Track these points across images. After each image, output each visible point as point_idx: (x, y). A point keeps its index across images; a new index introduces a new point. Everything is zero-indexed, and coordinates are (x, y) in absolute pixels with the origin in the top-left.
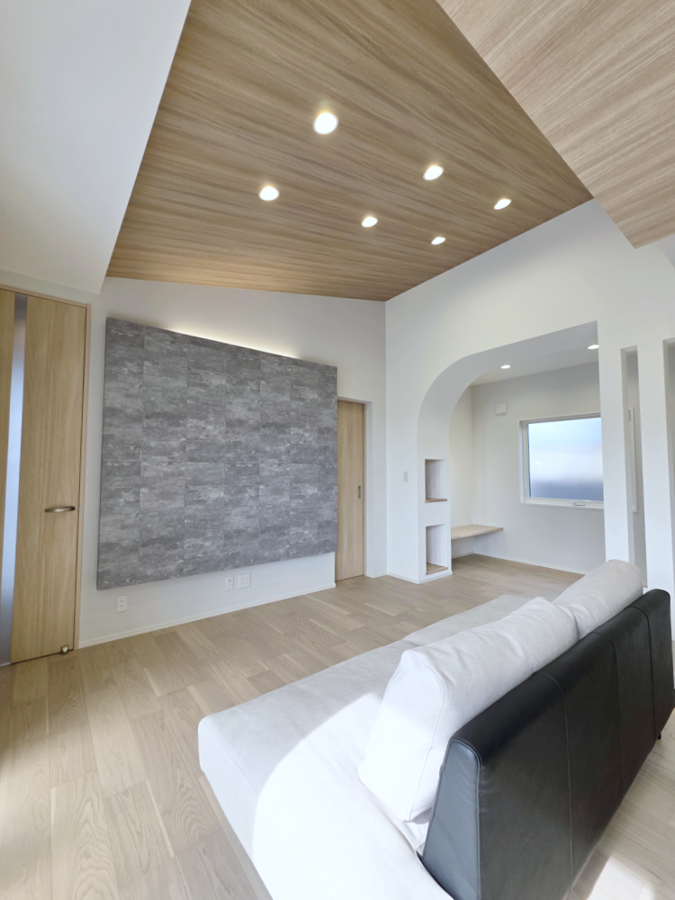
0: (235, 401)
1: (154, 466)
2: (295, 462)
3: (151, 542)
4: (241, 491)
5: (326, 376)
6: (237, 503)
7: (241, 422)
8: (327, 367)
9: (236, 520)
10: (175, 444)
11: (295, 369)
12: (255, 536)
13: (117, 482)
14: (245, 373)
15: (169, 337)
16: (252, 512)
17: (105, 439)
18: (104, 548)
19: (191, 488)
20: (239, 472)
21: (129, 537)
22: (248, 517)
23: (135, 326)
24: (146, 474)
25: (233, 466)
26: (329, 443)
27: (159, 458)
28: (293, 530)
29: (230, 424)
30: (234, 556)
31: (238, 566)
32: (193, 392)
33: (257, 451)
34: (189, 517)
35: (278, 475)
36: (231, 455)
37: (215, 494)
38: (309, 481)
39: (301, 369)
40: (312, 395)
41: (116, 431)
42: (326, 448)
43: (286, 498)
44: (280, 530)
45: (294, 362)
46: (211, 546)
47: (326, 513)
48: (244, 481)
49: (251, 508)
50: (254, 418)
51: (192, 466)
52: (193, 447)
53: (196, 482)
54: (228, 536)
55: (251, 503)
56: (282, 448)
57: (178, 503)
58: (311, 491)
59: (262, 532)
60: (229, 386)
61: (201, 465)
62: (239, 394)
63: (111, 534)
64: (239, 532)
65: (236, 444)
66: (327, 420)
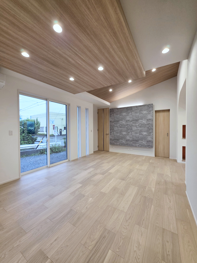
0: (127, 117)
1: (116, 129)
3: (116, 139)
4: (129, 133)
6: (128, 135)
9: (128, 138)
10: (118, 125)
11: (140, 107)
12: (131, 141)
13: (111, 131)
14: (129, 111)
15: (117, 109)
16: (131, 137)
18: (111, 139)
19: (121, 132)
20: (128, 129)
21: (113, 138)
22: (130, 137)
23: (113, 109)
24: (115, 130)
25: (127, 128)
27: (116, 127)
28: (140, 141)
30: (128, 144)
31: (128, 146)
34: (120, 136)
37: (124, 133)
38: (144, 131)
43: (138, 135)
44: (137, 141)
45: (140, 106)
46: (124, 141)
47: (149, 138)
48: (129, 131)
49: (131, 136)
50: (131, 119)
53: (121, 131)
54: (126, 140)
55: (131, 135)
57: (119, 134)
58: (145, 133)
59: (133, 141)
62: (128, 115)
63: (111, 138)
64: (128, 140)
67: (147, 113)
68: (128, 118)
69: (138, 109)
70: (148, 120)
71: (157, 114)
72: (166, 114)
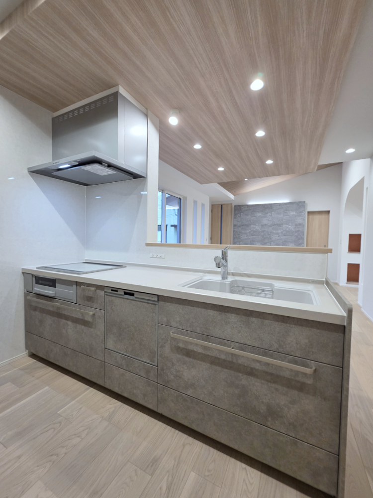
2: (285, 235)
5: (299, 205)
7: (266, 225)
8: (300, 202)
17: (234, 231)
26: (300, 229)
29: (262, 226)
32: (252, 219)
33: (271, 232)
35: (278, 239)
36: (262, 234)
39: (288, 205)
40: (292, 213)
41: (235, 229)
42: (298, 231)
51: (252, 237)
52: (252, 232)
56: (280, 231)
60: (262, 215)
61: (254, 237)
65: (264, 231)
66: (299, 220)
67: (296, 214)
68: (265, 221)
69: (282, 208)
70: (296, 225)
71: (311, 216)
72: (324, 216)
